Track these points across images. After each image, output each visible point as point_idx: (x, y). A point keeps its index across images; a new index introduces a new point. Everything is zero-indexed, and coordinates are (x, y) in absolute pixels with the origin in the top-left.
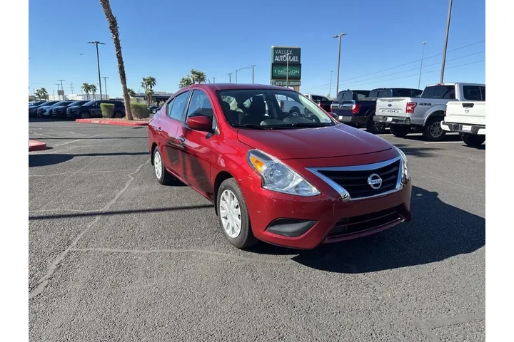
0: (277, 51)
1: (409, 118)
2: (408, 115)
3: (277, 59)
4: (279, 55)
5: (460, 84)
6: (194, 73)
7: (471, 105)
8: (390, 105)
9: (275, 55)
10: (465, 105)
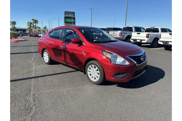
0: (66, 13)
1: (120, 38)
2: (120, 37)
3: (66, 16)
4: (67, 14)
5: (134, 27)
6: (33, 20)
7: (140, 34)
8: (114, 34)
9: (65, 14)
10: (138, 33)
